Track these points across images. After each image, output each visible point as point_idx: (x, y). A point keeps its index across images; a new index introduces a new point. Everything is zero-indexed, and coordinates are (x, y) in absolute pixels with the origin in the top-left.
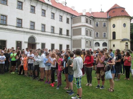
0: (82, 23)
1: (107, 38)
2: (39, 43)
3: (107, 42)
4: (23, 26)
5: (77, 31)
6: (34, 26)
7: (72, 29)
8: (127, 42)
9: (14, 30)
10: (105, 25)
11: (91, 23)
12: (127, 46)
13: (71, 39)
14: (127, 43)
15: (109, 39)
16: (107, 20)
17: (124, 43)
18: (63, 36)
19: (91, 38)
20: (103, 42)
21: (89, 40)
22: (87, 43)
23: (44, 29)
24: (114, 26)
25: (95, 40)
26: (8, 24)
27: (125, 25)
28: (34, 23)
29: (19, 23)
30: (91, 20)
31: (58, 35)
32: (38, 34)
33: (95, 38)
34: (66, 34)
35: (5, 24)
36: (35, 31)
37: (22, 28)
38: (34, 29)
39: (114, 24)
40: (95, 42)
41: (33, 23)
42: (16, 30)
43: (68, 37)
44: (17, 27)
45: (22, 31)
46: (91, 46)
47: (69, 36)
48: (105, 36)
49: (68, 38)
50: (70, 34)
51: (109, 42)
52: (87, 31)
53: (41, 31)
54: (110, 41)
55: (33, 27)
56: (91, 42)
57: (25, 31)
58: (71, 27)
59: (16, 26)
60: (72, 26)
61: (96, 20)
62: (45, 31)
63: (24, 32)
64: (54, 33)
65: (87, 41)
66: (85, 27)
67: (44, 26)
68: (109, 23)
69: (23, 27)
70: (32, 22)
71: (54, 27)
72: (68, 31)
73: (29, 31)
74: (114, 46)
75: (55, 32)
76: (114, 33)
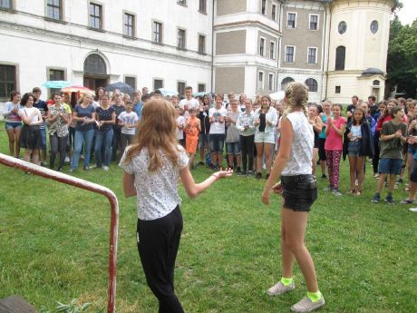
0: (249, 12)
1: (317, 66)
2: (117, 77)
3: (318, 79)
4: (67, 16)
5: (230, 41)
6: (100, 18)
7: (216, 32)
8: (377, 78)
9: (38, 29)
10: (316, 24)
11: (274, 13)
12: (376, 90)
13: (212, 66)
14: (376, 82)
15: (325, 70)
16: (322, 9)
17: (369, 83)
18: (188, 54)
19: (272, 64)
20: (307, 77)
21: (267, 71)
22: (261, 80)
23: (130, 28)
24: (343, 28)
25: (283, 72)
26: (17, 9)
27: (374, 26)
28: (100, 7)
29: (53, 6)
30: (274, 6)
31: (175, 52)
32: (113, 45)
33: (284, 64)
34: (197, 50)
35: (8, 7)
36: (107, 34)
37: (65, 23)
38: (101, 30)
39: (343, 22)
40: (282, 77)
41: (97, 8)
42: (45, 30)
43: (201, 57)
44: (47, 19)
45: (66, 35)
46: (270, 89)
47: (205, 55)
48: (312, 58)
49: (201, 61)
50: (208, 49)
51: (325, 76)
52: (263, 40)
53: (124, 37)
54: (327, 75)
55: (97, 20)
56: (271, 76)
57: (73, 33)
58: (213, 27)
59: (43, 15)
60: (215, 24)
61: (290, 6)
62: (133, 38)
63: (72, 37)
64: (163, 45)
65: (261, 74)
66: (258, 29)
67: (130, 20)
68: (328, 17)
69: (66, 20)
70: (95, 5)
71: (160, 24)
72: (202, 38)
73: (86, 36)
74: (338, 89)
75: (165, 41)
76: (341, 51)
